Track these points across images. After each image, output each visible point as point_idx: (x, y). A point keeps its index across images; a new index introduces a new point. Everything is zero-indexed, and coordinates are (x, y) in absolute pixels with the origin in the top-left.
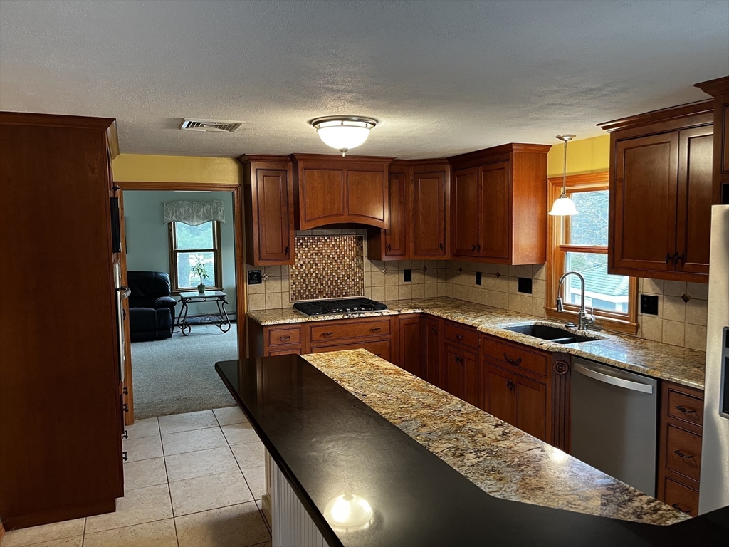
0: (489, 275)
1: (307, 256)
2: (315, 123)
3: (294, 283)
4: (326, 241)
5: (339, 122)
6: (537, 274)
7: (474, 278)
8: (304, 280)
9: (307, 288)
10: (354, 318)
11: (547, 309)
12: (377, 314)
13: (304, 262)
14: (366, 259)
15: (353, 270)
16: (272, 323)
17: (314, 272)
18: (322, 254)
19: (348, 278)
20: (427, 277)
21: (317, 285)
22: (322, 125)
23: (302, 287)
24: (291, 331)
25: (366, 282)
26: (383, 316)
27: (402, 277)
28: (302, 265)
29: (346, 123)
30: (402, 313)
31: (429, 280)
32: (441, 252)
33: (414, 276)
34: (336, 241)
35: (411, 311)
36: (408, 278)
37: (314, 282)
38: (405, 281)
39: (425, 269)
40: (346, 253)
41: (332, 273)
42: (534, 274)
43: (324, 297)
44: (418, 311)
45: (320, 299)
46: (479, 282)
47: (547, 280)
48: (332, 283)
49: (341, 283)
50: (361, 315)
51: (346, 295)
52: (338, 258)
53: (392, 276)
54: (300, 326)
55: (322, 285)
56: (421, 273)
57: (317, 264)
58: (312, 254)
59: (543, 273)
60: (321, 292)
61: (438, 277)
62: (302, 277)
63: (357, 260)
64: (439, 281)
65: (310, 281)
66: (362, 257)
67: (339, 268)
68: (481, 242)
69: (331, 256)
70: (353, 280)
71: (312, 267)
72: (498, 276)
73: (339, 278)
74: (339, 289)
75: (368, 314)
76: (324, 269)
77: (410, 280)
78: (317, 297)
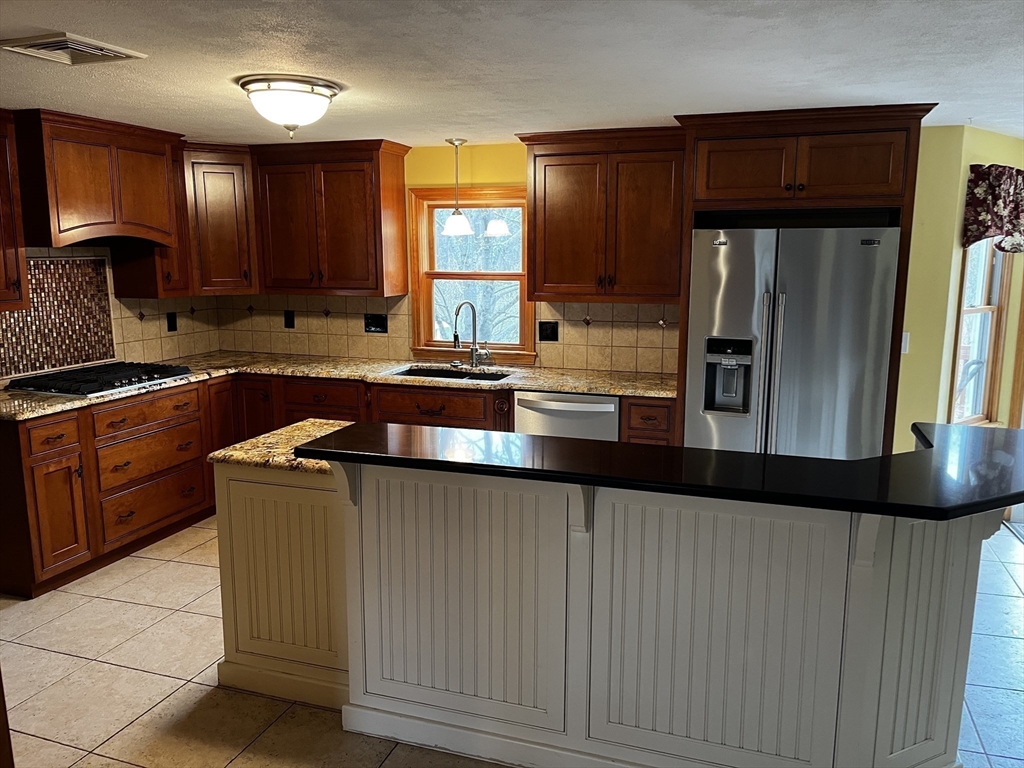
0: (308, 313)
2: (244, 82)
4: (48, 267)
6: (396, 308)
7: (281, 320)
8: (18, 338)
9: (24, 352)
11: (413, 350)
12: (183, 382)
14: (112, 298)
16: (35, 415)
17: (34, 323)
18: (43, 290)
19: (89, 330)
20: (196, 324)
21: (40, 346)
23: (15, 350)
24: (64, 426)
25: (116, 335)
26: (191, 383)
27: (165, 324)
30: (213, 376)
31: (198, 326)
32: (246, 284)
33: (181, 322)
35: (222, 372)
36: (172, 327)
37: (35, 341)
38: (169, 330)
39: (194, 310)
40: (81, 287)
41: (62, 324)
42: (389, 308)
43: (54, 366)
45: (48, 370)
46: (290, 324)
47: (413, 314)
48: (63, 342)
51: (88, 359)
52: (70, 297)
53: (151, 323)
54: (76, 413)
55: (48, 344)
56: (188, 317)
57: (36, 309)
59: (405, 306)
60: (47, 358)
61: (208, 322)
63: (100, 299)
64: (211, 328)
65: (27, 340)
66: (107, 295)
67: (72, 314)
68: (325, 268)
69: (59, 293)
70: (96, 334)
72: (327, 314)
73: (74, 331)
74: (76, 349)
75: (171, 383)
76: (49, 317)
77: (175, 329)
78: (41, 367)
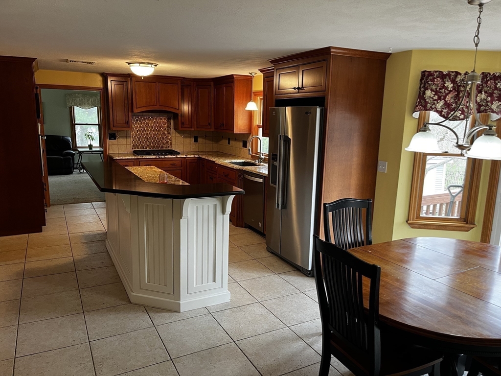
0: (233, 140)
1: (140, 127)
2: (129, 63)
3: (134, 140)
4: (151, 119)
5: (138, 64)
7: (227, 141)
8: (139, 139)
9: (140, 143)
10: (162, 158)
12: (174, 157)
13: (139, 130)
14: (173, 130)
15: (166, 135)
16: (119, 158)
17: (144, 135)
18: (148, 126)
19: (163, 139)
20: (207, 141)
21: (146, 142)
22: (131, 65)
23: (138, 142)
24: (129, 163)
25: (173, 141)
26: (177, 157)
27: (193, 140)
28: (137, 131)
29: (141, 65)
30: (188, 156)
32: (210, 127)
33: (199, 140)
34: (156, 120)
35: (192, 156)
36: (196, 141)
37: (144, 140)
38: (195, 142)
39: (206, 136)
40: (161, 126)
41: (154, 136)
42: (248, 138)
43: (150, 148)
44: (196, 156)
45: (148, 149)
48: (154, 141)
49: (159, 142)
50: (166, 157)
51: (162, 148)
52: (158, 128)
53: (187, 139)
55: (149, 142)
56: (203, 138)
57: (146, 131)
58: (143, 126)
60: (148, 146)
61: (212, 141)
62: (138, 138)
63: (168, 130)
64: (213, 143)
65: (142, 140)
66: (171, 128)
67: (158, 134)
69: (154, 127)
70: (166, 140)
71: (143, 131)
72: (236, 139)
73: (158, 139)
74: (158, 144)
75: (170, 156)
76: (150, 134)
77: (197, 142)
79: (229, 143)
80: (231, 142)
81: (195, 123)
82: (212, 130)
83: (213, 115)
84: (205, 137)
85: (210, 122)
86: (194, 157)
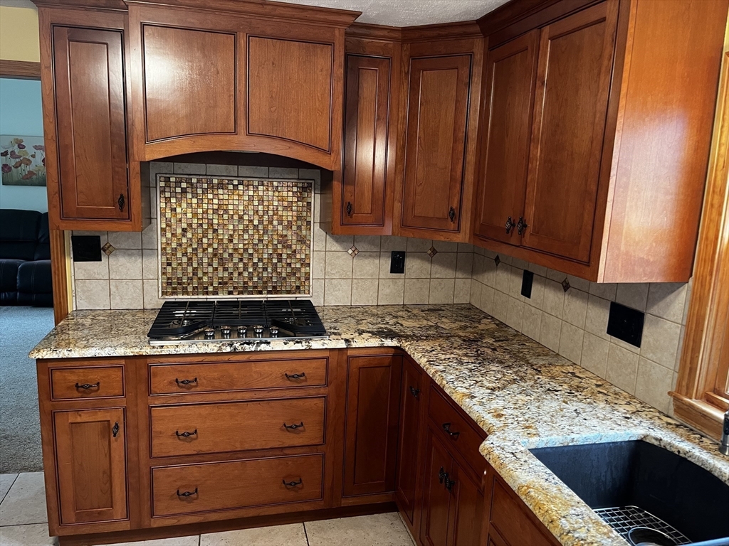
0: (547, 281)
1: (195, 215)
3: (169, 264)
4: (236, 187)
6: (662, 304)
7: (518, 282)
8: (190, 259)
9: (195, 273)
10: (244, 352)
11: (676, 399)
12: (298, 346)
13: (190, 225)
14: (316, 229)
15: (290, 247)
16: (55, 356)
17: (210, 245)
18: (226, 211)
19: (280, 260)
20: (435, 267)
21: (216, 270)
23: (184, 271)
25: (315, 270)
26: (310, 349)
27: (387, 263)
28: (184, 230)
30: (354, 345)
31: (439, 271)
32: (452, 226)
33: (411, 264)
34: (256, 189)
35: (374, 342)
36: (397, 267)
37: (210, 264)
38: (392, 271)
39: (434, 252)
40: (276, 212)
41: (246, 250)
42: (651, 301)
43: (230, 293)
44: (388, 343)
45: (222, 296)
47: (688, 326)
48: (245, 269)
49: (265, 269)
50: (263, 347)
51: (274, 292)
52: (261, 222)
53: (367, 261)
54: (123, 362)
55: (225, 269)
56: (426, 260)
57: (215, 231)
58: (206, 212)
60: (223, 283)
61: (456, 268)
62: (185, 254)
63: (299, 228)
64: (459, 275)
65: (200, 264)
66: (309, 223)
67: (260, 241)
68: (531, 212)
69: (246, 217)
70: (289, 265)
71: (205, 235)
72: (566, 287)
73: (260, 260)
74: (260, 278)
75: (277, 344)
76: (231, 241)
77: (402, 271)
78: (215, 293)
79: (526, 292)
80: (536, 289)
81: (397, 205)
82: (463, 237)
83: (470, 177)
84: (433, 255)
85: (455, 205)
86: (382, 347)
